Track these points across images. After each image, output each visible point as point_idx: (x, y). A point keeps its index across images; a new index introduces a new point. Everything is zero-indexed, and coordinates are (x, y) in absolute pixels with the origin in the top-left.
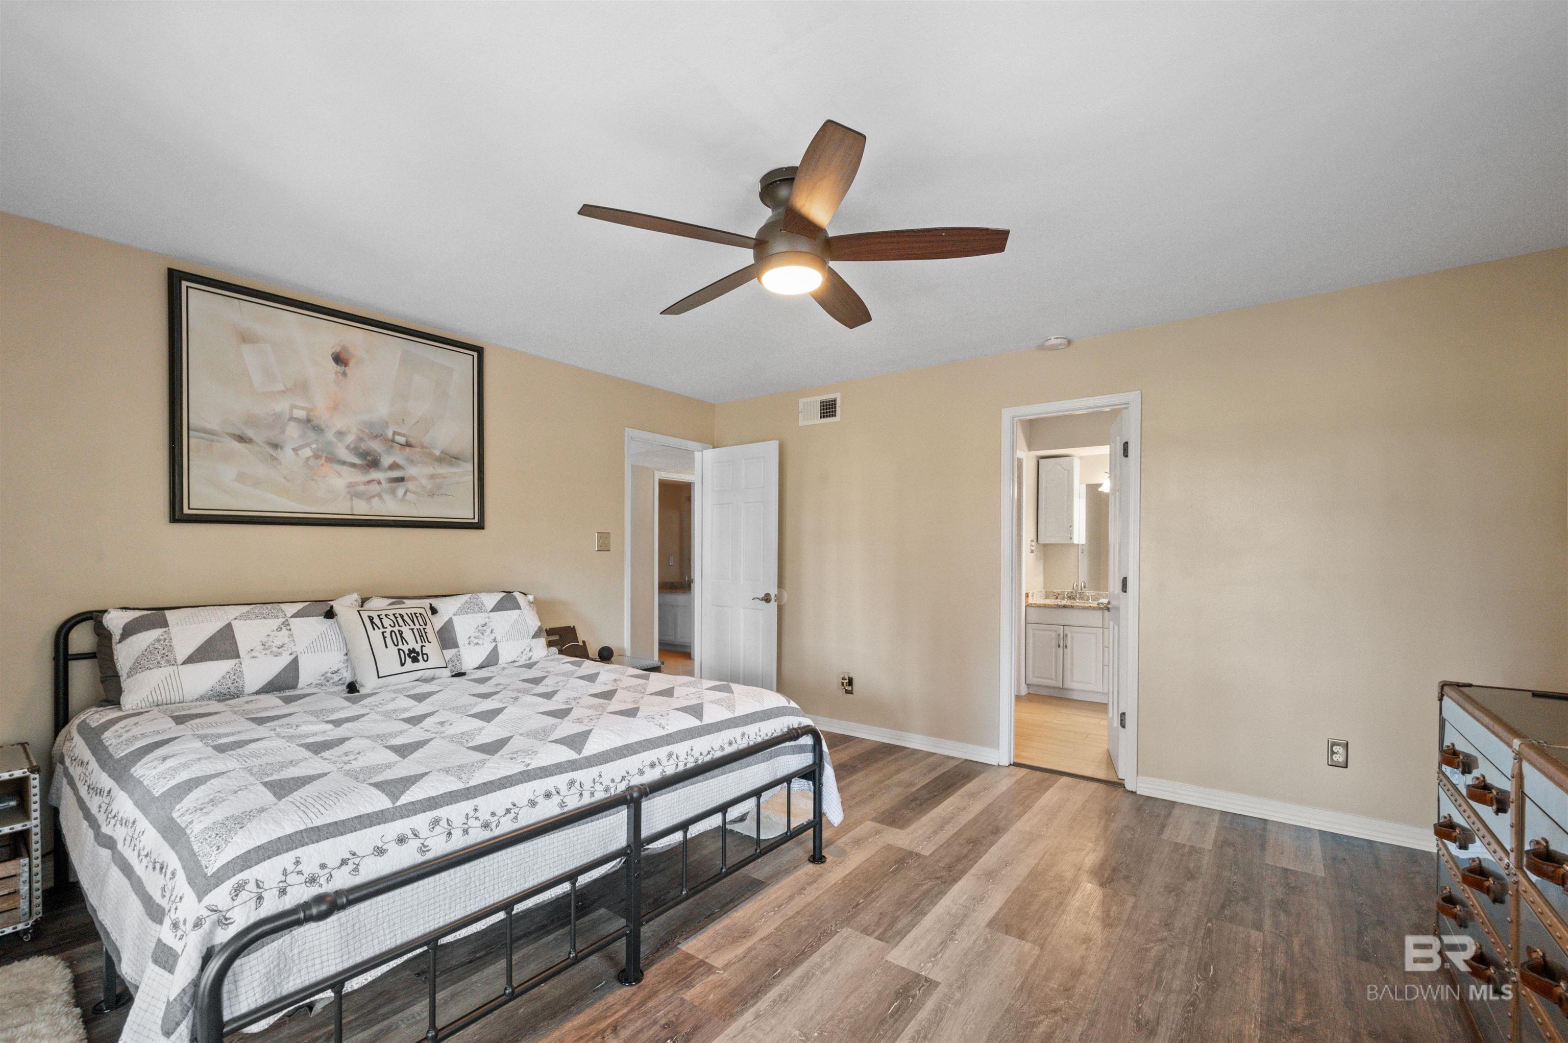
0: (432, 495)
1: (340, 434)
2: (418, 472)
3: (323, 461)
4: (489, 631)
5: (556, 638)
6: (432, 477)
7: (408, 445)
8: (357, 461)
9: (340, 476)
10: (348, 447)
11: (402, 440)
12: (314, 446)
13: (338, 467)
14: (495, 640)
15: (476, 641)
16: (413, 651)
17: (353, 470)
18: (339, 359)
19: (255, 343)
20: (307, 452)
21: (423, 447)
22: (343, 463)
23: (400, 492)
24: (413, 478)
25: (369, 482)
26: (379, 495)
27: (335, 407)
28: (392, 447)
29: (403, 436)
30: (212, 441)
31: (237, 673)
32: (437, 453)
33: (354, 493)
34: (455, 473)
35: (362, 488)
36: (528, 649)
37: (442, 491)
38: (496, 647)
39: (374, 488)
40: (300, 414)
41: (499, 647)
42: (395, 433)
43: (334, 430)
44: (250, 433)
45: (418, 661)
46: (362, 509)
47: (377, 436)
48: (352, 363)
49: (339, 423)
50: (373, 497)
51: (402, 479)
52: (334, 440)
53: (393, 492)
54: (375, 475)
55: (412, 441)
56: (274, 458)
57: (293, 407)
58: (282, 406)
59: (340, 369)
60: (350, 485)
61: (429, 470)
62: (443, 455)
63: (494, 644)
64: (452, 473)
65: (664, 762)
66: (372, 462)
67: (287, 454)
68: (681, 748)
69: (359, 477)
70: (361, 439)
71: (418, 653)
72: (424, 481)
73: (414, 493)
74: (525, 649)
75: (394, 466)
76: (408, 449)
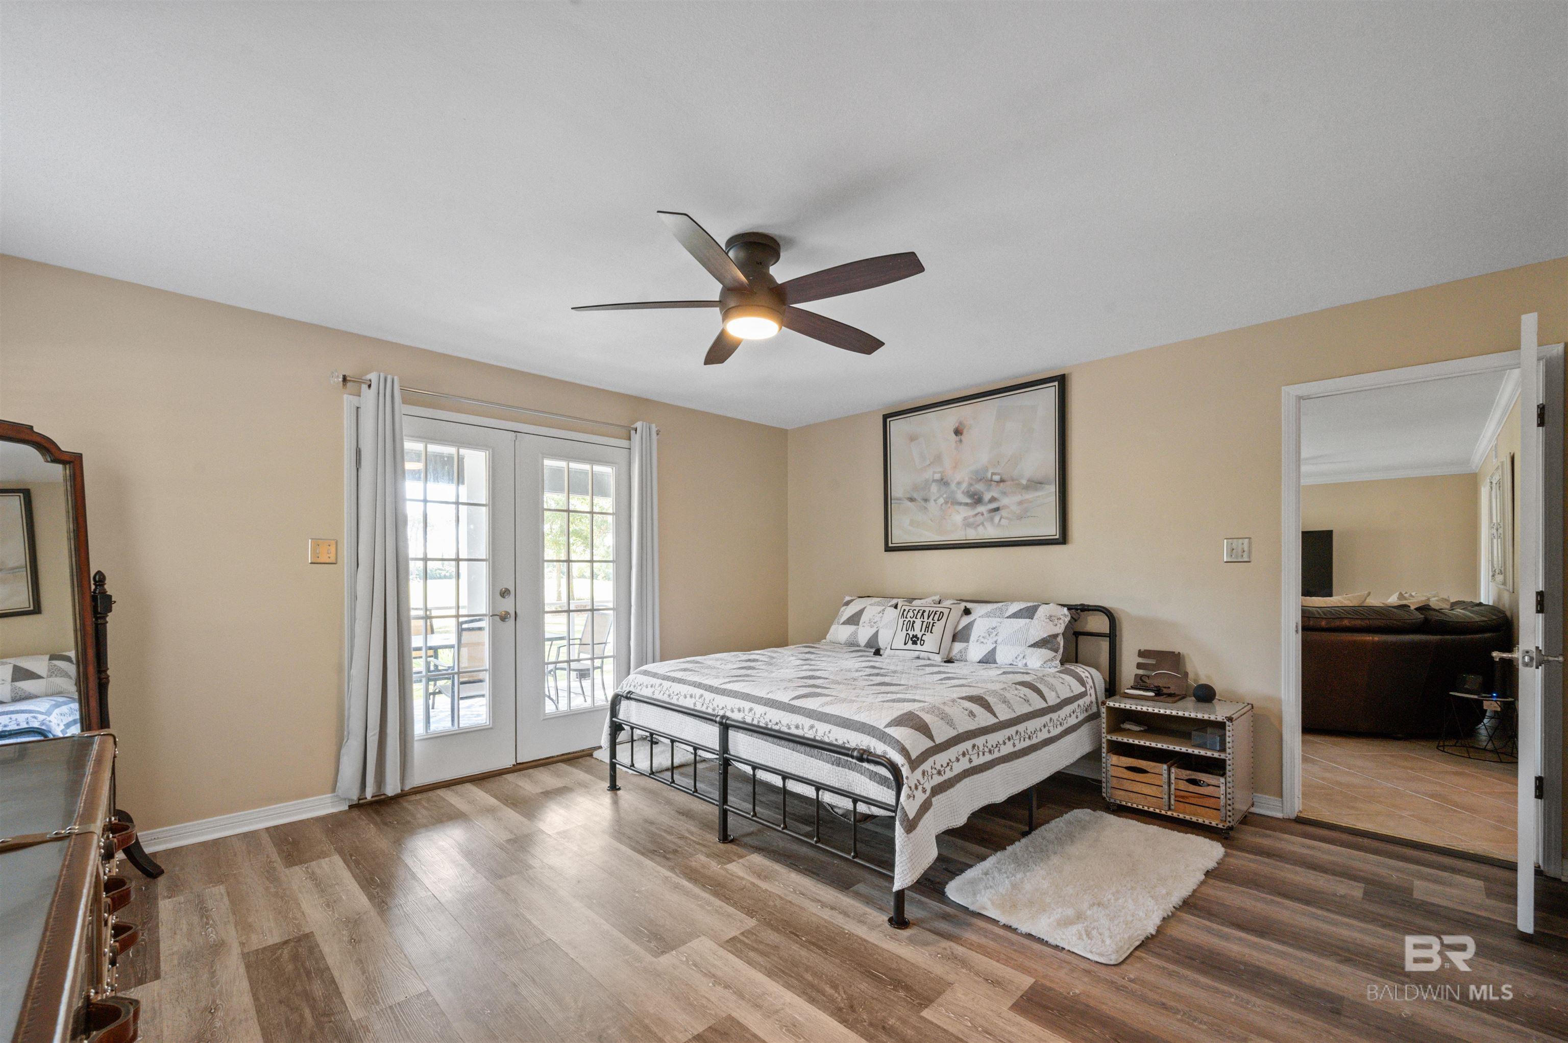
0: (1020, 518)
1: (959, 483)
2: (1009, 501)
3: (949, 505)
4: (995, 633)
5: (1151, 661)
6: (1020, 503)
7: (1002, 481)
8: (969, 501)
9: (958, 512)
10: (963, 492)
11: (997, 478)
12: (945, 496)
13: (957, 507)
14: (996, 642)
15: (982, 640)
16: (916, 636)
17: (966, 507)
18: (958, 432)
19: (916, 439)
20: (941, 501)
21: (1013, 480)
22: (960, 504)
23: (997, 519)
24: (1006, 507)
25: (976, 515)
26: (982, 524)
27: (955, 467)
28: (991, 485)
29: (999, 474)
30: (900, 504)
31: (855, 634)
32: (1024, 482)
33: (967, 524)
34: (1039, 496)
35: (971, 520)
36: (1021, 656)
37: (1029, 514)
38: (995, 648)
39: (980, 519)
40: (937, 476)
41: (997, 648)
42: (993, 474)
43: (955, 482)
44: (915, 495)
45: (916, 644)
46: (972, 535)
47: (981, 480)
48: (965, 432)
49: (958, 477)
50: (978, 526)
51: (997, 509)
52: (956, 489)
53: (992, 519)
54: (981, 509)
55: (1005, 477)
56: (926, 508)
57: (934, 473)
58: (928, 475)
59: (958, 438)
60: (965, 519)
61: (1018, 498)
62: (1029, 483)
63: (994, 645)
64: (1037, 497)
65: (746, 712)
66: (977, 500)
67: (931, 505)
68: (759, 709)
69: (971, 513)
70: (971, 485)
71: (918, 639)
72: (1014, 508)
73: (1007, 518)
74: (1019, 655)
75: (993, 499)
76: (1002, 484)
